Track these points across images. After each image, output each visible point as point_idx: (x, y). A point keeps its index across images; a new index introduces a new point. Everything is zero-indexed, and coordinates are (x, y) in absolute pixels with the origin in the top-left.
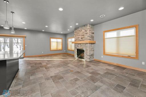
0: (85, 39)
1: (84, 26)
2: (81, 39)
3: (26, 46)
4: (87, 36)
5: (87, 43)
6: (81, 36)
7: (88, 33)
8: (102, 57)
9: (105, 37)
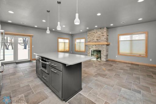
0: (101, 41)
1: (101, 28)
2: (96, 41)
3: (33, 46)
4: (104, 38)
5: (104, 45)
6: (96, 37)
7: (105, 35)
8: (117, 56)
9: (120, 40)
